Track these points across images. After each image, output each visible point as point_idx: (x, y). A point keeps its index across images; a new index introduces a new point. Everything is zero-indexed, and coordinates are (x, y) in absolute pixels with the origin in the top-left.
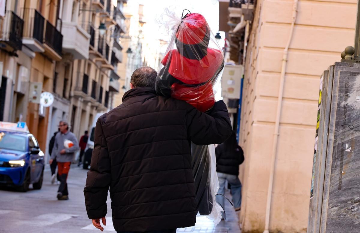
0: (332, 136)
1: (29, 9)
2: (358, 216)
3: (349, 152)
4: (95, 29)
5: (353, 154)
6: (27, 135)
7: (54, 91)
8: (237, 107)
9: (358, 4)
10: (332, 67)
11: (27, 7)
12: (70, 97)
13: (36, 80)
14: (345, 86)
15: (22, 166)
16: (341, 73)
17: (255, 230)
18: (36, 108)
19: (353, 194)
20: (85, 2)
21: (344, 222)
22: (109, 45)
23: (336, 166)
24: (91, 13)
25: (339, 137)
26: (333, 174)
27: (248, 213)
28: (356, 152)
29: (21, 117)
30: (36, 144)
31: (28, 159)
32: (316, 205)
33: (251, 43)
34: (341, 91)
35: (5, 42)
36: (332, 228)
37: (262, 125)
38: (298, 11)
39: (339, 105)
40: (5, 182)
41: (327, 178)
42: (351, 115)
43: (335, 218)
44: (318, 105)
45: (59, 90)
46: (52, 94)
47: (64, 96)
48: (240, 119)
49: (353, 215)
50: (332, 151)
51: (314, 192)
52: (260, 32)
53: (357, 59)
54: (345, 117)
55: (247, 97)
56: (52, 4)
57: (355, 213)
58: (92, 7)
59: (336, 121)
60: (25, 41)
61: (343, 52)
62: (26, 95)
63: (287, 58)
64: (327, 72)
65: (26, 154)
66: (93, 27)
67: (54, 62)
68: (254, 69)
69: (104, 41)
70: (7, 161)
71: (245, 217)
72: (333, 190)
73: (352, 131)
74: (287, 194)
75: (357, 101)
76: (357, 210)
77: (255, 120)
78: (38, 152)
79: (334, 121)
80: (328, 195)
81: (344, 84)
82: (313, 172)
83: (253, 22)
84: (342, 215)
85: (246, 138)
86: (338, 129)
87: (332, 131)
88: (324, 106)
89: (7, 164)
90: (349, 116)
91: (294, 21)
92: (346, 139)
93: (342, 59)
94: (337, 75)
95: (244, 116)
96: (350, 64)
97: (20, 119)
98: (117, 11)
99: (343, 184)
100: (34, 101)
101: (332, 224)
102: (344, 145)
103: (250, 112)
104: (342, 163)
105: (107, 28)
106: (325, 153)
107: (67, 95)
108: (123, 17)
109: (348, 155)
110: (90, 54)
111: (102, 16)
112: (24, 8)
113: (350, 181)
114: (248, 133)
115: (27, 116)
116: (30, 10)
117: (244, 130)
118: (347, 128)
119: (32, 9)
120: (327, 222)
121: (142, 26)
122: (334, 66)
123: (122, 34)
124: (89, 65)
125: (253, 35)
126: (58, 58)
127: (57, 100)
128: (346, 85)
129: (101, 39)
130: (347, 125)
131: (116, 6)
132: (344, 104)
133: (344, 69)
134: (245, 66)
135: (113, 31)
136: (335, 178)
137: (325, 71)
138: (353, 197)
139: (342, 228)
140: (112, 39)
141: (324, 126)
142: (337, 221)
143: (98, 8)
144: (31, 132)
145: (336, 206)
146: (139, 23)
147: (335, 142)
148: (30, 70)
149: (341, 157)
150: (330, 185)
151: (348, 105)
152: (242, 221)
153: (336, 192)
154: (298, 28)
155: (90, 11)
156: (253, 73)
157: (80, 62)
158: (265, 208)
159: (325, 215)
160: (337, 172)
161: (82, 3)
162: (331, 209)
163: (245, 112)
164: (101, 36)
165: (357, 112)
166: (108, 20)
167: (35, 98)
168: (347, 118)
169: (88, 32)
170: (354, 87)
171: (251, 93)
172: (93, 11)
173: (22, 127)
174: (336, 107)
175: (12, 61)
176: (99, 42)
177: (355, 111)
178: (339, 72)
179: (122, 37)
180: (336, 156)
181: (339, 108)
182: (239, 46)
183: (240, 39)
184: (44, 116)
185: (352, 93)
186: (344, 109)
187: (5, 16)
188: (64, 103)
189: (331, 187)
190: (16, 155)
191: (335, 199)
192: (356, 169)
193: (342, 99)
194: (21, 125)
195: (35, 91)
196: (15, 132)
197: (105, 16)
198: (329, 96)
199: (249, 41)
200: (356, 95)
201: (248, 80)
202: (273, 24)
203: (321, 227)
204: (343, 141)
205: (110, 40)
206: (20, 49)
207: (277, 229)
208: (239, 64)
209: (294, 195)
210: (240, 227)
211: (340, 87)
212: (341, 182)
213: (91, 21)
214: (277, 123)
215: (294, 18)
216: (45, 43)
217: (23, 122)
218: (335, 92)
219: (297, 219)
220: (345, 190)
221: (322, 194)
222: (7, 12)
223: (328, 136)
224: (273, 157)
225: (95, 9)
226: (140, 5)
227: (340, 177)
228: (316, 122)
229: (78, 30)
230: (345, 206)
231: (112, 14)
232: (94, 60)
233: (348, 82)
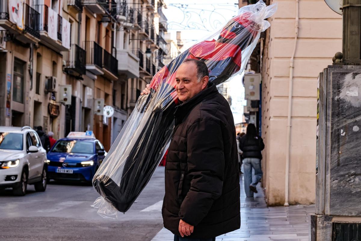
0: (329, 124)
1: (89, 41)
2: (354, 186)
3: (344, 136)
4: (143, 53)
5: (347, 137)
6: (94, 140)
7: (114, 105)
8: (258, 107)
9: (343, 18)
10: (326, 70)
11: (87, 40)
12: (127, 108)
13: (99, 96)
14: (336, 84)
15: (91, 166)
16: (333, 74)
17: (277, 203)
18: (100, 119)
19: (349, 169)
20: (134, 33)
21: (344, 192)
22: (155, 65)
23: (335, 148)
24: (139, 41)
25: (335, 125)
26: (332, 154)
27: (270, 190)
28: (349, 135)
29: (89, 127)
30: (102, 147)
31: (96, 159)
32: (320, 179)
33: (265, 55)
34: (334, 88)
35: (72, 69)
36: (335, 197)
37: (277, 119)
38: (300, 27)
39: (333, 99)
40: (79, 179)
41: (328, 157)
42: (344, 106)
43: (336, 189)
44: (317, 100)
45: (118, 104)
46: (113, 107)
47: (122, 108)
48: (261, 116)
49: (350, 186)
50: (331, 136)
51: (318, 169)
52: (270, 46)
53: (345, 62)
54: (339, 108)
55: (265, 98)
56: (107, 36)
57: (352, 184)
58: (139, 36)
59: (332, 113)
60: (88, 67)
61: (334, 57)
62: (92, 109)
63: (293, 65)
64: (322, 74)
65: (94, 156)
66: (141, 51)
67: (112, 81)
68: (268, 76)
69: (151, 62)
70: (80, 162)
71: (269, 193)
72: (333, 167)
73: (345, 119)
74: (301, 172)
75: (348, 95)
76: (354, 182)
77: (272, 116)
78: (104, 153)
79: (330, 112)
80: (329, 171)
81: (336, 82)
82: (317, 154)
83: (265, 39)
84: (342, 186)
85: (266, 131)
86: (333, 118)
87: (329, 120)
88: (322, 101)
89: (79, 165)
90: (341, 107)
91: (297, 35)
92: (341, 126)
93: (333, 62)
94: (330, 75)
95: (263, 113)
96: (340, 66)
97: (88, 129)
98: (159, 39)
99: (341, 162)
100: (99, 114)
101: (335, 194)
102: (339, 131)
103: (268, 110)
104: (339, 145)
105: (152, 52)
106: (325, 138)
107: (125, 107)
108: (164, 42)
109: (343, 138)
110: (140, 73)
111: (147, 43)
112: (86, 41)
113: (346, 159)
114: (268, 127)
115: (94, 126)
116: (90, 43)
117: (265, 125)
118: (341, 117)
119: (92, 41)
120: (330, 193)
121: (180, 48)
122: (327, 69)
123: (165, 56)
124: (140, 82)
125: (266, 49)
126: (116, 78)
127: (117, 111)
128: (338, 83)
129: (148, 61)
130: (341, 115)
131: (158, 34)
132: (337, 98)
133: (335, 70)
134: (262, 74)
135: (157, 54)
136: (334, 157)
137: (320, 73)
138: (349, 172)
139: (343, 197)
140: (157, 60)
141: (322, 116)
142: (338, 192)
143: (144, 37)
144: (97, 139)
145: (337, 179)
146: (177, 46)
147: (332, 128)
148: (94, 90)
149: (338, 140)
150: (331, 163)
151: (341, 98)
152: (267, 196)
153: (336, 168)
154: (300, 41)
155: (138, 39)
156: (268, 78)
157: (132, 80)
158: (284, 186)
159: (328, 187)
160: (335, 153)
161: (131, 34)
162: (333, 182)
163: (264, 110)
164: (148, 58)
165: (348, 103)
166: (153, 45)
167: (99, 111)
168: (340, 109)
169: (137, 57)
170: (344, 84)
171: (267, 95)
172: (140, 40)
173: (89, 134)
174: (331, 100)
175: (79, 84)
176: (147, 63)
177: (346, 103)
178: (331, 73)
179: (165, 58)
180: (334, 140)
181: (333, 102)
182: (257, 58)
183: (257, 53)
184: (107, 124)
185: (343, 88)
186: (337, 102)
187: (70, 49)
188: (123, 114)
189: (332, 164)
190: (87, 157)
191: (336, 174)
192: (350, 149)
193: (335, 94)
194: (89, 133)
195: (99, 105)
196: (84, 139)
197: (149, 42)
198: (325, 93)
199: (264, 54)
200: (347, 91)
201: (265, 85)
202: (280, 39)
203: (326, 197)
204: (338, 128)
205: (156, 61)
206: (85, 74)
207: (295, 201)
208: (258, 73)
209: (307, 173)
210: (266, 201)
211: (333, 85)
212: (339, 160)
213: (139, 47)
214: (289, 117)
215: (296, 33)
216: (103, 67)
217: (90, 131)
218: (329, 89)
219: (310, 192)
220: (343, 166)
221: (325, 171)
222: (72, 45)
223: (326, 124)
224: (288, 144)
225: (142, 38)
226: (177, 32)
227: (338, 156)
228: (317, 113)
229: (129, 55)
230: (344, 179)
231: (155, 40)
232: (144, 78)
233: (339, 81)
